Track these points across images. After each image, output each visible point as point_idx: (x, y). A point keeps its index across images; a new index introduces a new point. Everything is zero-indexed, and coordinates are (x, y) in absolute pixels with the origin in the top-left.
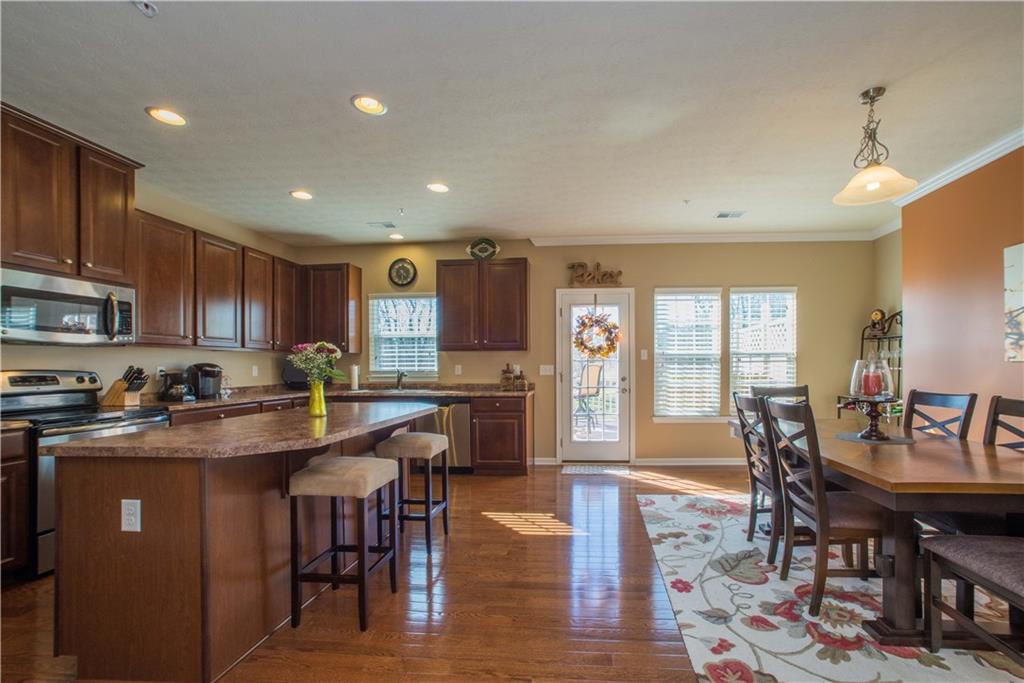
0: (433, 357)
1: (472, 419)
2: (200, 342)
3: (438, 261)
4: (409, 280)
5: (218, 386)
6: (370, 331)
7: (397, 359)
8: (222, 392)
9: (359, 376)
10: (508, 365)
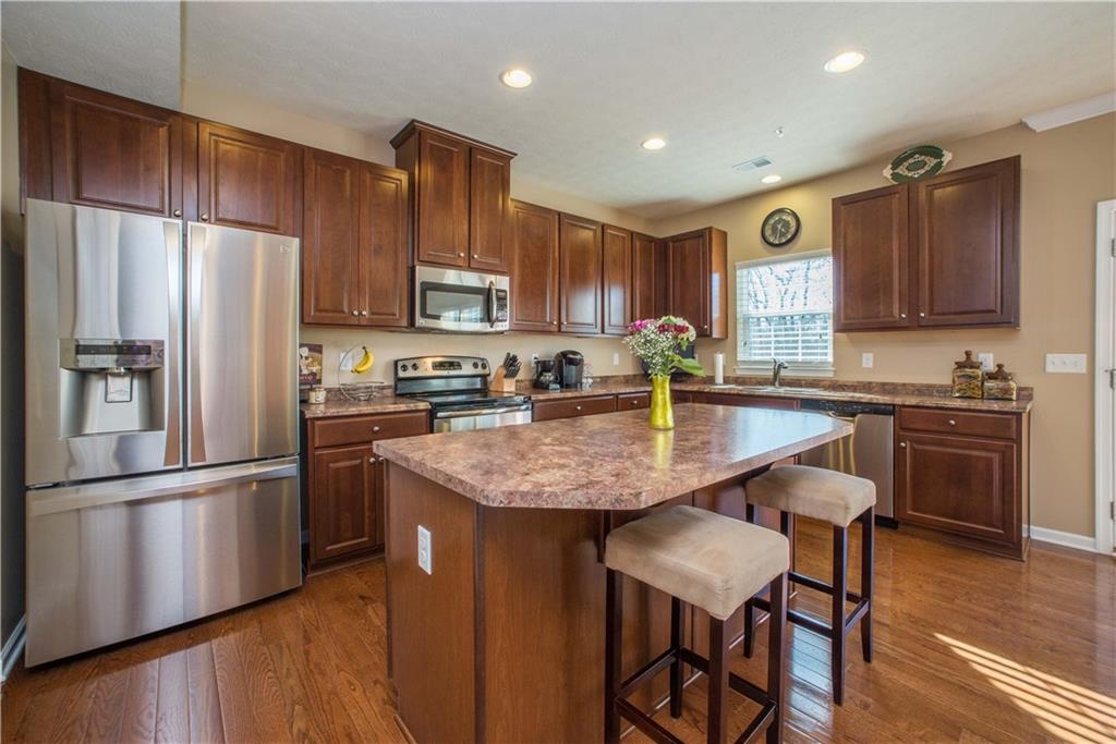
0: (826, 341)
1: (897, 440)
2: (563, 329)
3: (833, 200)
4: (789, 236)
5: (580, 373)
6: (738, 309)
7: (800, 345)
8: (584, 381)
9: (724, 367)
10: (968, 354)
